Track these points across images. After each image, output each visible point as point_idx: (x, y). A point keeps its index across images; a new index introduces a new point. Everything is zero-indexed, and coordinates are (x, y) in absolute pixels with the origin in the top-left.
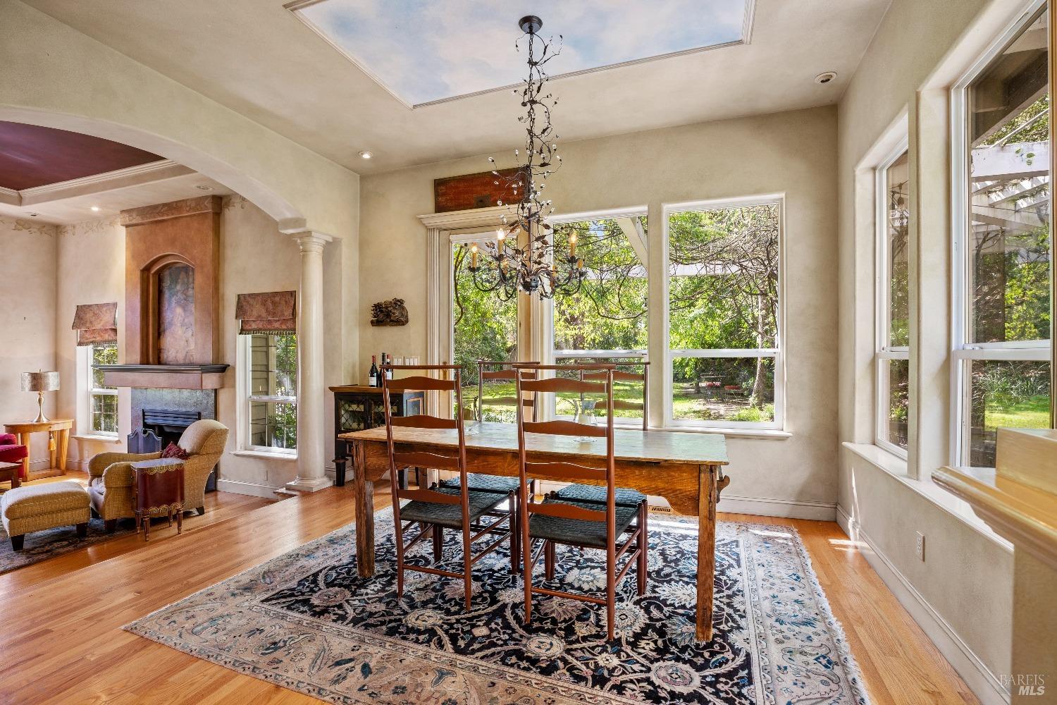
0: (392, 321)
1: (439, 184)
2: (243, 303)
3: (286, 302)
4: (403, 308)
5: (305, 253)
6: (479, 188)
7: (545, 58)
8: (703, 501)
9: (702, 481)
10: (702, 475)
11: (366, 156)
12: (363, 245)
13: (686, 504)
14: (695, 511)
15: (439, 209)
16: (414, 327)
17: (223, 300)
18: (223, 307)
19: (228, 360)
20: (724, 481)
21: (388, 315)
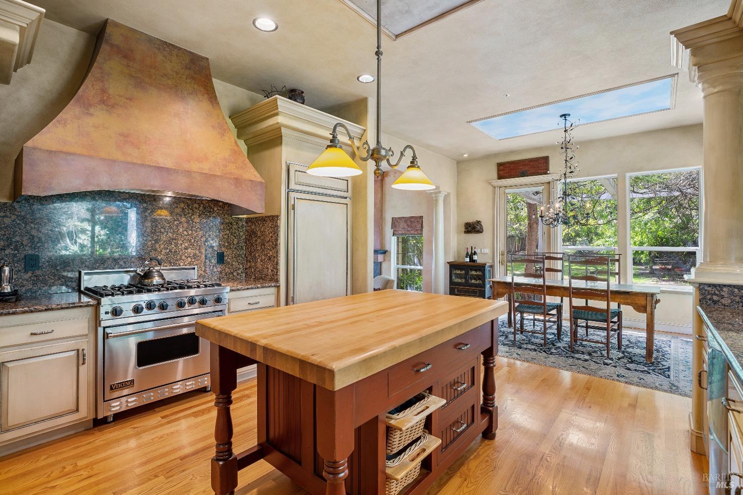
0: (475, 231)
1: (500, 165)
2: (395, 222)
3: (417, 221)
4: (481, 225)
5: (437, 200)
6: (521, 167)
7: (571, 128)
8: (649, 308)
9: (648, 300)
10: (648, 298)
11: (466, 155)
12: (459, 194)
13: (641, 309)
14: (645, 311)
15: (500, 177)
16: (487, 235)
17: (385, 220)
18: (385, 223)
19: (387, 248)
20: (658, 301)
21: (474, 228)
